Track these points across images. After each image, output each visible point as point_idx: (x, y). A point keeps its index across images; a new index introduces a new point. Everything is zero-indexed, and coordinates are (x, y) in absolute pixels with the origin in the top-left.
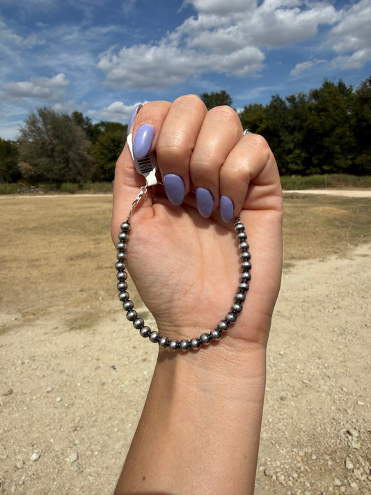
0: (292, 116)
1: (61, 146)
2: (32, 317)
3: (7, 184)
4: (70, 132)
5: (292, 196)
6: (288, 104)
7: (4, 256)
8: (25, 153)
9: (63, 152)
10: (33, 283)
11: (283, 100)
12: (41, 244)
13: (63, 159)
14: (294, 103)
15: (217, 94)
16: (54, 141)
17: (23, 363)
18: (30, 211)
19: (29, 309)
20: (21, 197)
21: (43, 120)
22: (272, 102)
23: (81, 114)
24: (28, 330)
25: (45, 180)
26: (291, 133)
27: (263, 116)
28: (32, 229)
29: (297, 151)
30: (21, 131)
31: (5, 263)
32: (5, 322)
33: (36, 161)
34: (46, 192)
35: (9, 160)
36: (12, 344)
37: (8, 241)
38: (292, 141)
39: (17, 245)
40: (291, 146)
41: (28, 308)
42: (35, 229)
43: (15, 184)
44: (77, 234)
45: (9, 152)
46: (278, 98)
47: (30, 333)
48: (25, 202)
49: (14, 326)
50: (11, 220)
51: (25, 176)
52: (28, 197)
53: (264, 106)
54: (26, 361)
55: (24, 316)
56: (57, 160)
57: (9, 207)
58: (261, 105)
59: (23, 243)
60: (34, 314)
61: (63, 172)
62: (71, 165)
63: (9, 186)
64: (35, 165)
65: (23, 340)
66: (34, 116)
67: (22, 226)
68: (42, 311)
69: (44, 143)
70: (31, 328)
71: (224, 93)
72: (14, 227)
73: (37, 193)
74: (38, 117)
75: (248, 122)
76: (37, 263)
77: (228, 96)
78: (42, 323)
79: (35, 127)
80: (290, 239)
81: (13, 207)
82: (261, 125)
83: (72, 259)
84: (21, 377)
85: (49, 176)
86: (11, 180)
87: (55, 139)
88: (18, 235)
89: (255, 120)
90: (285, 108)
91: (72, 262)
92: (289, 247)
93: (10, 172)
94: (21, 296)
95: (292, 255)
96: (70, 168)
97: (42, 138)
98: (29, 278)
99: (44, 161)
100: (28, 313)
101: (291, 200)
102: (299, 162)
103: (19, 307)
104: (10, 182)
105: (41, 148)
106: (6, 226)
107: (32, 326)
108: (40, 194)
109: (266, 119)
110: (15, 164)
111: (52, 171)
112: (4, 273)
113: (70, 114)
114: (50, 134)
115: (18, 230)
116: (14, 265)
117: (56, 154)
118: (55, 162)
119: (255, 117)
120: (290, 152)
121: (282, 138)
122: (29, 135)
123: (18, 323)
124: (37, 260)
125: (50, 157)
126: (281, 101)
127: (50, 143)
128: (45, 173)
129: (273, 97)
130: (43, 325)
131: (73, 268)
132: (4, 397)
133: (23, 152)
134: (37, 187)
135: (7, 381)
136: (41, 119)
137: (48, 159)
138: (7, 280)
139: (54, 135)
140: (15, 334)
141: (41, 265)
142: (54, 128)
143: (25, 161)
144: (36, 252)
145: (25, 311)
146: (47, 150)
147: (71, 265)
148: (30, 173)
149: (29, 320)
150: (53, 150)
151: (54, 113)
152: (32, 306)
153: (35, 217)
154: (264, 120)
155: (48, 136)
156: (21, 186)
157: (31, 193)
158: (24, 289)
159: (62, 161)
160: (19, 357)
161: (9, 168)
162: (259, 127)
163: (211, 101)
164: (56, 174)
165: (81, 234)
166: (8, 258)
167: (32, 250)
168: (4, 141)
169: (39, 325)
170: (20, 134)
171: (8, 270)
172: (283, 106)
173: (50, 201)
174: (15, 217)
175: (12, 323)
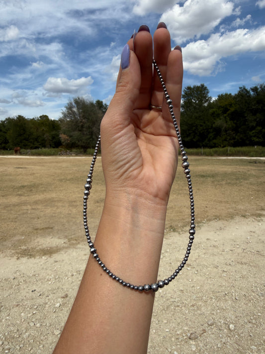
0: (255, 102)
1: (88, 124)
2: (74, 242)
3: (52, 149)
4: (94, 114)
5: (255, 162)
6: (252, 93)
7: (53, 198)
8: (64, 128)
9: (89, 127)
10: (73, 218)
11: (248, 90)
12: (76, 190)
13: (89, 132)
14: (256, 93)
15: (197, 87)
16: (84, 120)
17: (72, 275)
18: (67, 167)
19: (73, 236)
20: (61, 157)
21: (77, 106)
22: (239, 92)
23: (102, 102)
24: (73, 251)
25: (77, 147)
26: (254, 114)
27: (233, 102)
28: (69, 180)
29: (259, 128)
30: (63, 113)
31: (53, 203)
32: (57, 244)
33: (71, 134)
34: (77, 155)
35: (54, 133)
36: (63, 260)
37: (55, 188)
38: (255, 120)
39: (61, 190)
40: (254, 124)
41: (71, 235)
42: (71, 179)
43: (57, 149)
44: (99, 184)
45: (54, 127)
46: (244, 89)
47: (74, 254)
48: (64, 161)
49: (64, 248)
50: (55, 173)
51: (64, 144)
52: (65, 158)
53: (233, 94)
54: (75, 274)
55: (69, 240)
56: (85, 133)
57: (54, 164)
58: (230, 94)
59: (65, 189)
60: (76, 240)
61: (89, 141)
62: (94, 137)
63: (53, 150)
64: (71, 136)
65: (70, 258)
66: (71, 103)
67: (63, 177)
68: (81, 238)
69: (77, 122)
70: (75, 250)
71: (203, 86)
72: (58, 178)
73: (71, 155)
74: (74, 104)
75: (220, 106)
76: (75, 204)
77: (206, 88)
78: (82, 247)
79: (72, 111)
80: (258, 195)
81: (56, 164)
82: (231, 109)
83: (98, 202)
84: (72, 285)
85: (79, 143)
86: (54, 146)
87: (84, 119)
88: (61, 184)
89: (226, 105)
90: (250, 96)
91: (98, 204)
92: (258, 200)
93: (54, 140)
94: (66, 227)
95: (262, 207)
96: (93, 139)
97: (75, 118)
98: (70, 214)
99: (76, 134)
100: (72, 238)
101: (255, 164)
102: (260, 136)
103: (66, 234)
104: (54, 147)
105: (74, 125)
106: (53, 177)
107: (75, 248)
108: (73, 156)
109: (235, 104)
110: (58, 135)
111: (81, 141)
112: (54, 209)
113: (95, 102)
114: (81, 115)
115: (61, 180)
116: (60, 204)
117: (84, 129)
118: (84, 134)
119: (226, 103)
120: (253, 128)
121: (247, 118)
122: (68, 116)
123: (66, 245)
124: (75, 202)
125: (80, 131)
126: (246, 90)
127: (81, 122)
128: (77, 142)
129: (240, 88)
130: (83, 248)
131: (99, 208)
132: (62, 299)
133: (63, 128)
134: (71, 151)
135: (63, 287)
136: (76, 106)
137: (79, 132)
138: (56, 215)
139: (83, 116)
140: (65, 253)
141: (78, 205)
142: (84, 112)
143: (64, 134)
144: (74, 196)
145: (70, 237)
146: (78, 126)
147: (98, 207)
148: (67, 142)
149: (73, 244)
150: (82, 126)
151: (84, 102)
152: (74, 234)
153: (71, 172)
154: (233, 105)
155: (80, 117)
156: (61, 151)
157: (67, 155)
158: (68, 222)
159: (88, 134)
160: (69, 270)
161: (53, 138)
162: (229, 110)
163: (193, 92)
164: (84, 143)
165: (102, 185)
166: (56, 199)
167: (71, 194)
168: (51, 120)
169: (80, 248)
170: (61, 116)
171: (56, 207)
172: (248, 94)
173: (80, 161)
174: (58, 171)
175: (62, 245)
